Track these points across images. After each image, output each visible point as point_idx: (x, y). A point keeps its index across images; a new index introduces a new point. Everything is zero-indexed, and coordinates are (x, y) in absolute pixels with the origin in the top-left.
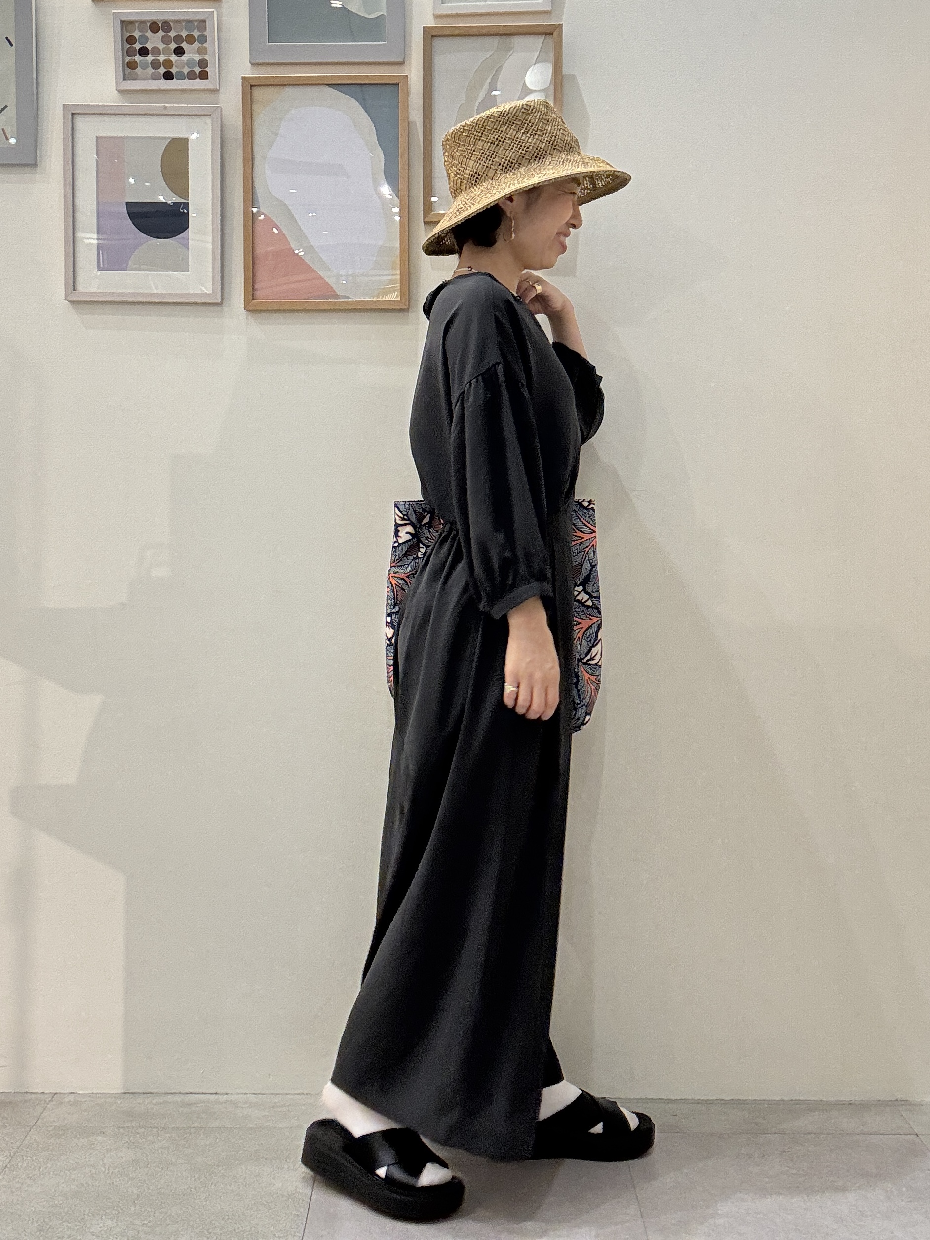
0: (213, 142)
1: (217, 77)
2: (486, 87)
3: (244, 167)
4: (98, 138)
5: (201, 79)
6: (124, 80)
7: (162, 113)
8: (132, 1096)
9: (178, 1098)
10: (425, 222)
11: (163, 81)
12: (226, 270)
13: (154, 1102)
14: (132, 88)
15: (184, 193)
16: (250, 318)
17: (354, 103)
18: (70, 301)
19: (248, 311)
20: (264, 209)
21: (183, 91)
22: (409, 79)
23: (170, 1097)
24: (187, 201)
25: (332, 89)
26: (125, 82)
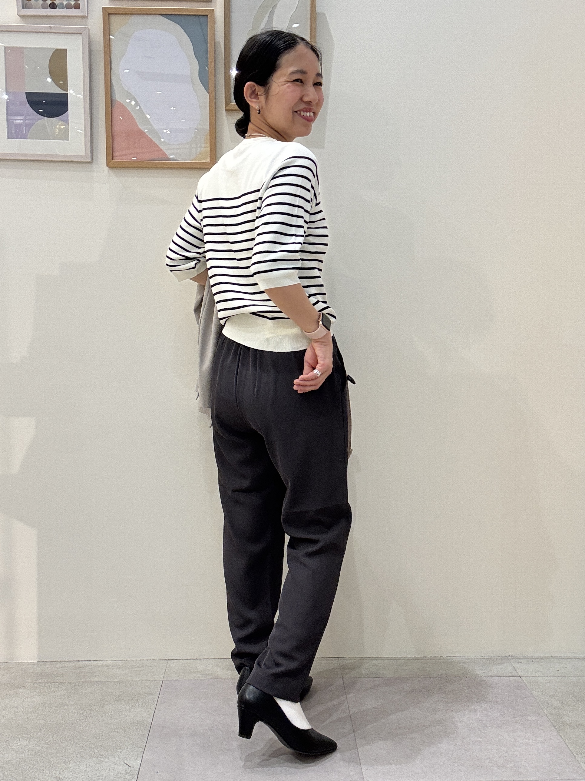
0: (83, 53)
1: (86, 7)
2: (266, 19)
3: (105, 70)
4: (6, 48)
5: (75, 9)
6: (23, 8)
7: (49, 31)
8: (43, 663)
9: (73, 664)
10: (226, 110)
11: (49, 10)
12: (95, 141)
13: (58, 666)
14: (29, 14)
15: (65, 86)
16: (111, 173)
17: (178, 27)
19: (109, 167)
20: (118, 97)
21: (63, 17)
22: (215, 12)
23: (67, 663)
24: (66, 92)
25: (164, 18)
26: (23, 9)
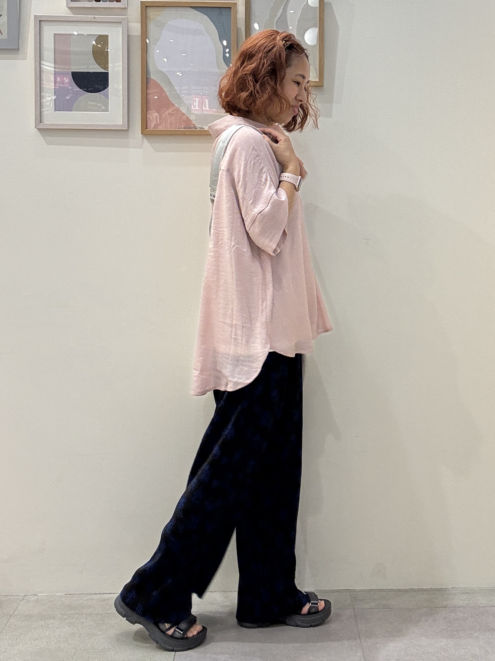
0: (123, 38)
1: (126, 1)
2: (281, 10)
3: (142, 53)
4: (55, 35)
5: (117, 2)
7: (93, 20)
8: (71, 596)
9: (99, 597)
11: (94, 2)
12: (131, 112)
13: (84, 599)
14: (76, 6)
15: (106, 68)
16: (144, 138)
17: (205, 17)
18: (38, 129)
19: (143, 135)
20: (153, 76)
21: (107, 8)
22: (237, 4)
23: (93, 595)
24: (107, 71)
25: (194, 10)
26: (71, 2)
